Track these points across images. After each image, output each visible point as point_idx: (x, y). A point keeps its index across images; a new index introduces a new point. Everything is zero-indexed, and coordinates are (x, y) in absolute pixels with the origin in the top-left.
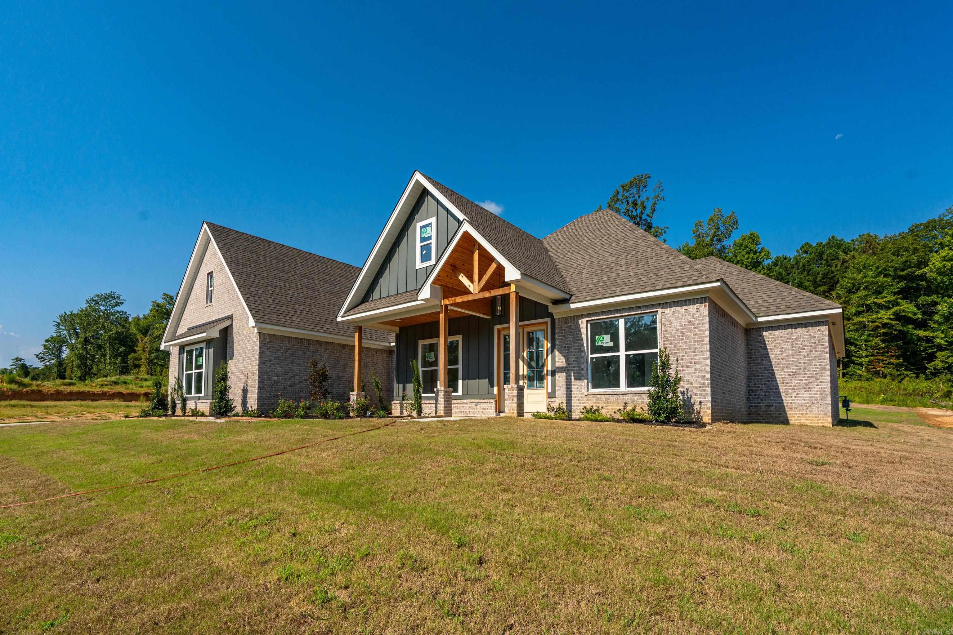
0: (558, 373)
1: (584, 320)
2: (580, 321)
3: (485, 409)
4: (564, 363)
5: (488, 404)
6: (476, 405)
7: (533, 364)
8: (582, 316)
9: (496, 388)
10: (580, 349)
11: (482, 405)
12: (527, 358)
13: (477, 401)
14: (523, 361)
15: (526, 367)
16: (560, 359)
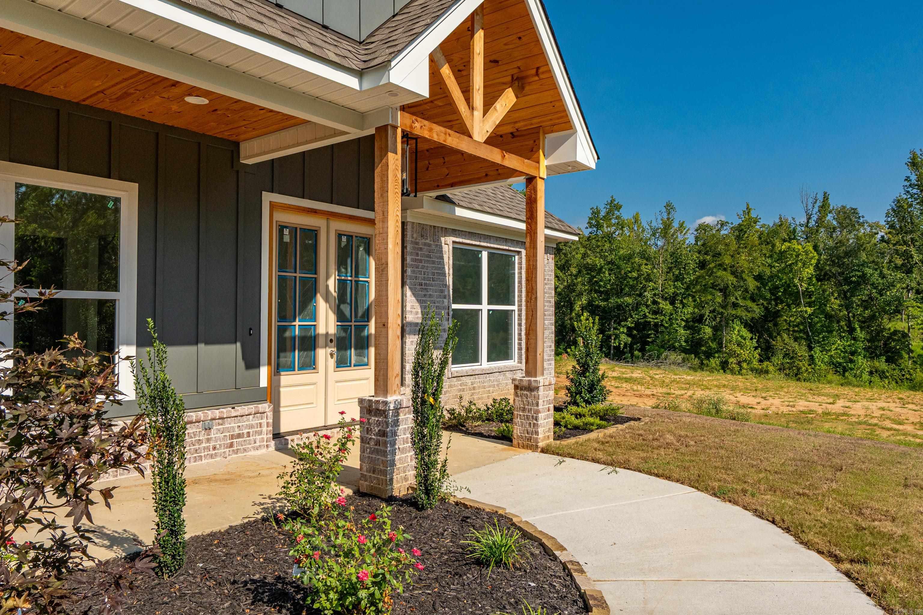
0: (409, 334)
1: (450, 239)
2: (443, 239)
3: (239, 436)
4: (420, 315)
5: (252, 421)
6: (208, 429)
7: (346, 309)
8: (448, 232)
9: (264, 371)
10: (442, 291)
11: (230, 424)
12: (335, 294)
13: (210, 413)
14: (327, 300)
15: (332, 317)
16: (412, 307)
